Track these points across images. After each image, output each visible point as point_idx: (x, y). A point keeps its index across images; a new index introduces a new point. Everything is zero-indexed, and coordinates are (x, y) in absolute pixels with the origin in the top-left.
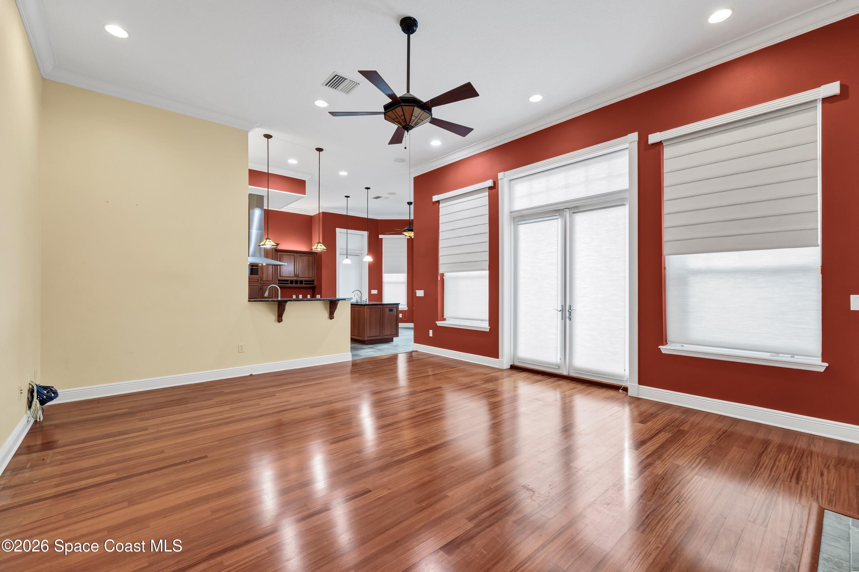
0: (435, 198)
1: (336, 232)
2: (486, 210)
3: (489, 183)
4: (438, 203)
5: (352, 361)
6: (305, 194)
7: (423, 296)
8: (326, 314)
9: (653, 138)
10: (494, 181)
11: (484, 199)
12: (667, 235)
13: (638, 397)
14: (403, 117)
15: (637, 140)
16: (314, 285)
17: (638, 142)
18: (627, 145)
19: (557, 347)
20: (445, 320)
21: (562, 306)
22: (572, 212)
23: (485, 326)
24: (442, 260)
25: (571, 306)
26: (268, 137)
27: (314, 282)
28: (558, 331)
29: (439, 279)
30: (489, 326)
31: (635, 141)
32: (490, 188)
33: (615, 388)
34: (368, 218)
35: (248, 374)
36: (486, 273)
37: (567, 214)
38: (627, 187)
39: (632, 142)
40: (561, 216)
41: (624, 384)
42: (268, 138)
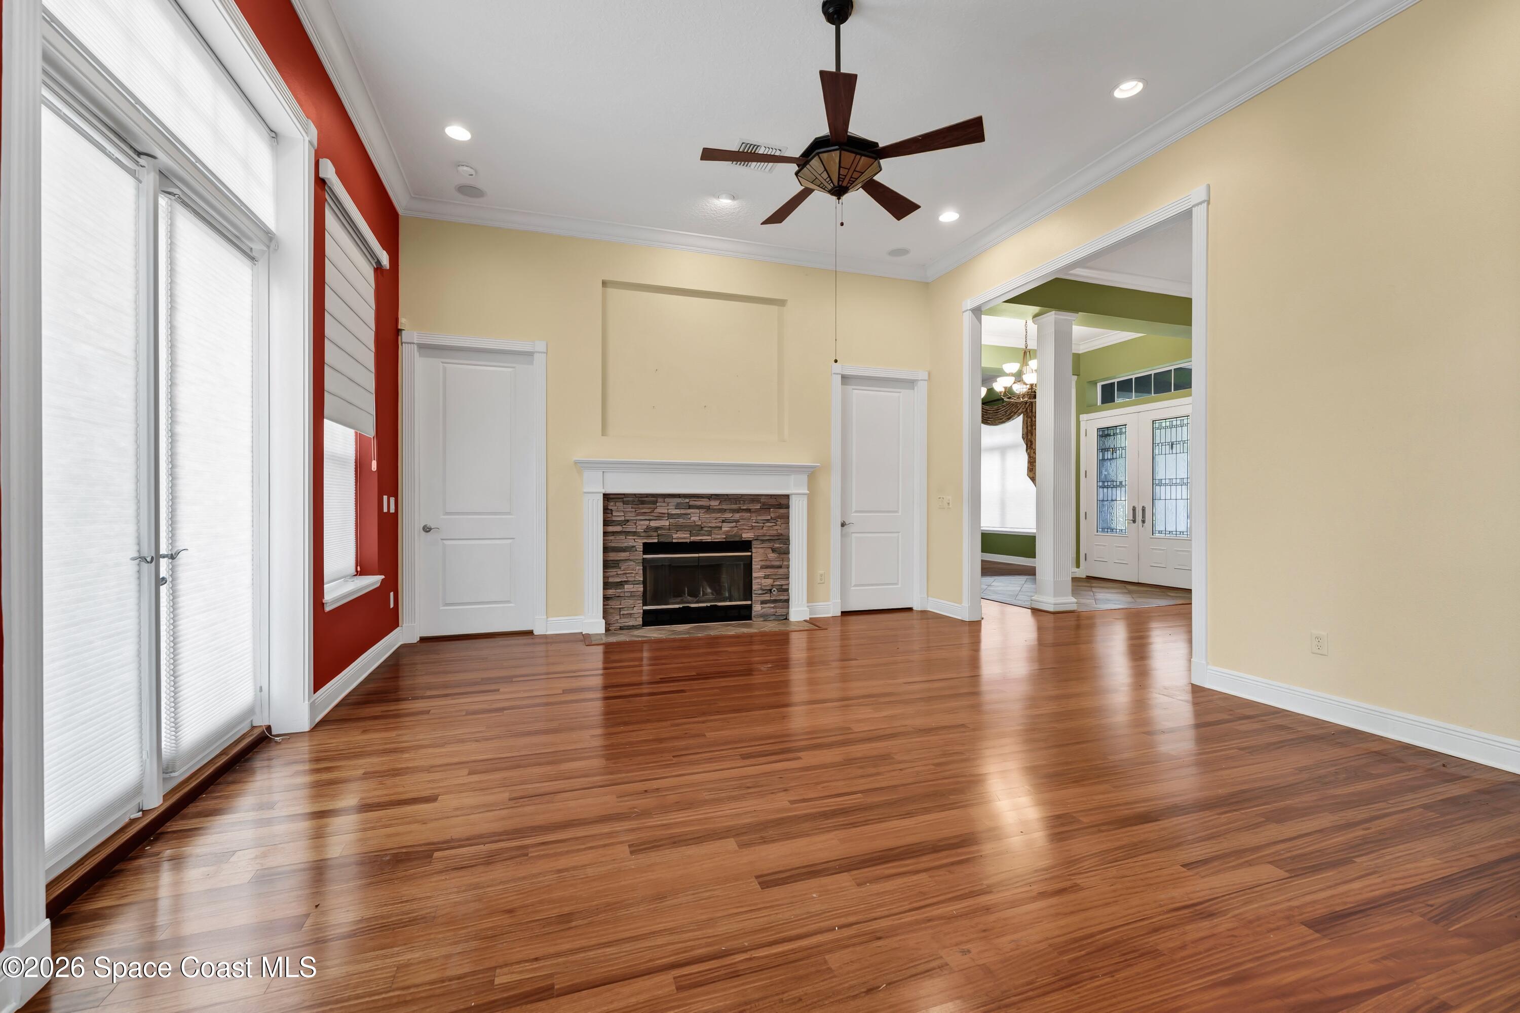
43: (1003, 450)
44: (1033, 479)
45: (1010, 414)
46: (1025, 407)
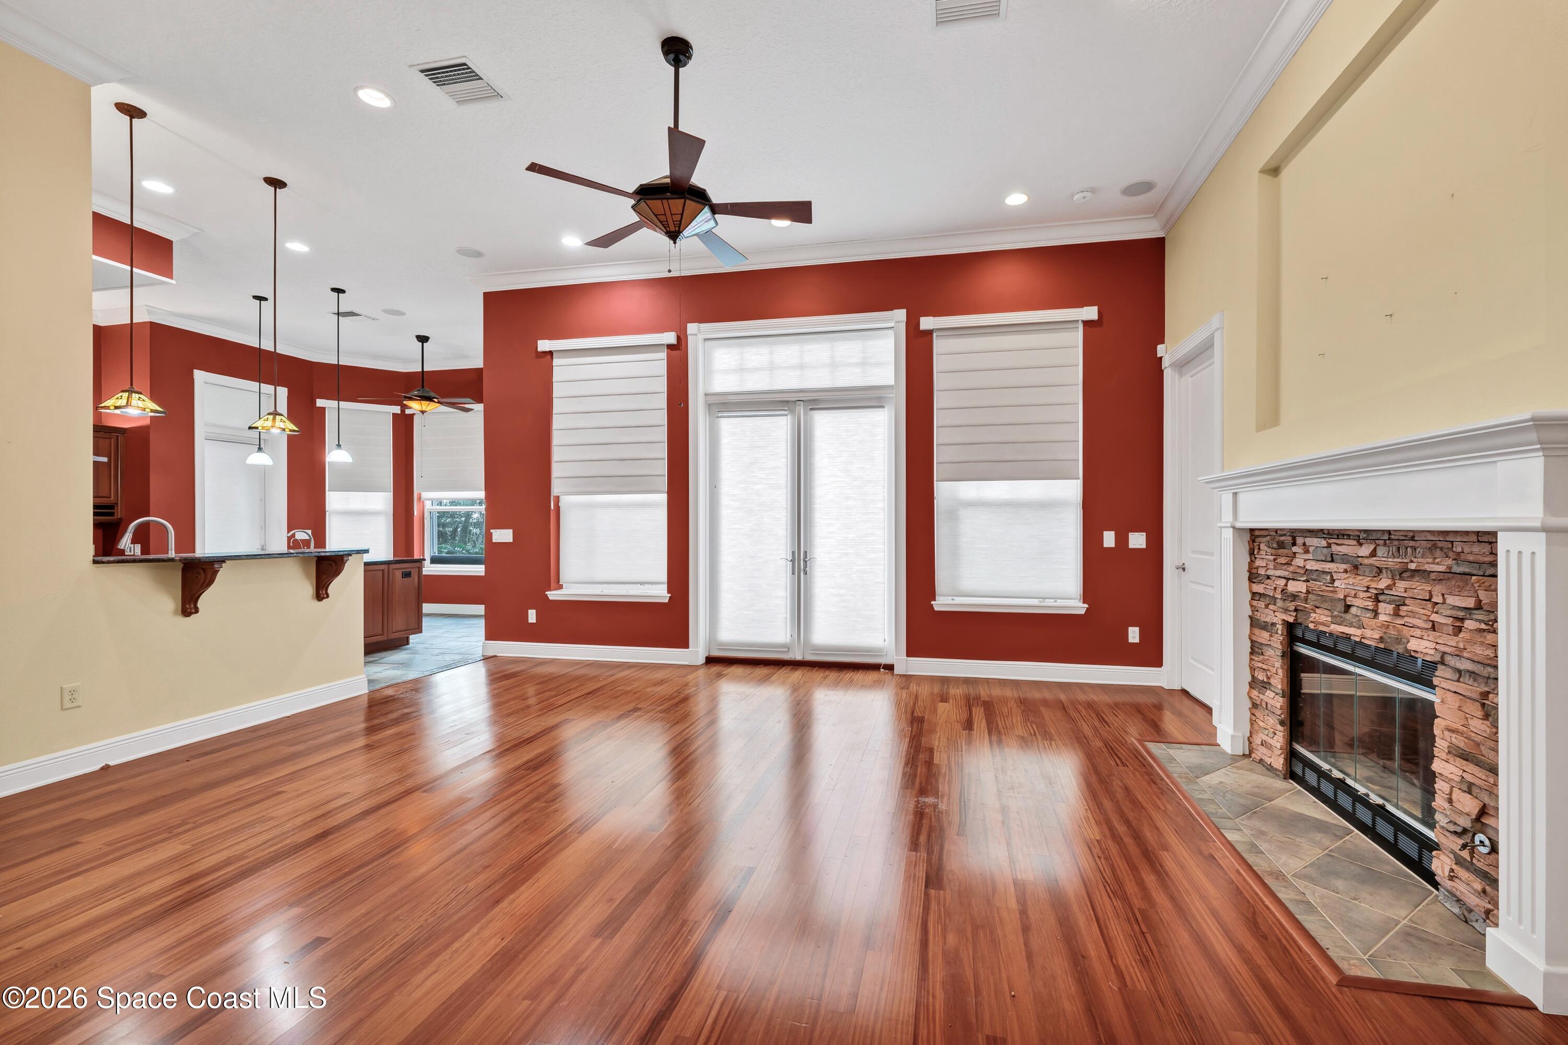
0: (544, 345)
1: (193, 380)
2: (661, 385)
3: (670, 338)
4: (549, 356)
5: (369, 696)
6: (170, 276)
7: (512, 541)
8: (307, 588)
9: (926, 323)
10: (677, 336)
11: (659, 364)
12: (939, 455)
13: (907, 674)
14: (678, 218)
15: (905, 320)
16: (115, 517)
17: (906, 323)
18: (891, 324)
19: (786, 618)
20: (561, 587)
21: (793, 552)
22: (810, 407)
23: (660, 593)
24: (557, 471)
25: (806, 552)
26: (132, 112)
27: (114, 509)
28: (788, 593)
29: (552, 507)
30: (668, 593)
31: (903, 322)
32: (670, 347)
33: (875, 667)
34: (340, 363)
35: (97, 767)
36: (663, 498)
37: (801, 409)
38: (891, 382)
39: (898, 322)
40: (792, 412)
41: (884, 661)
42: (132, 117)
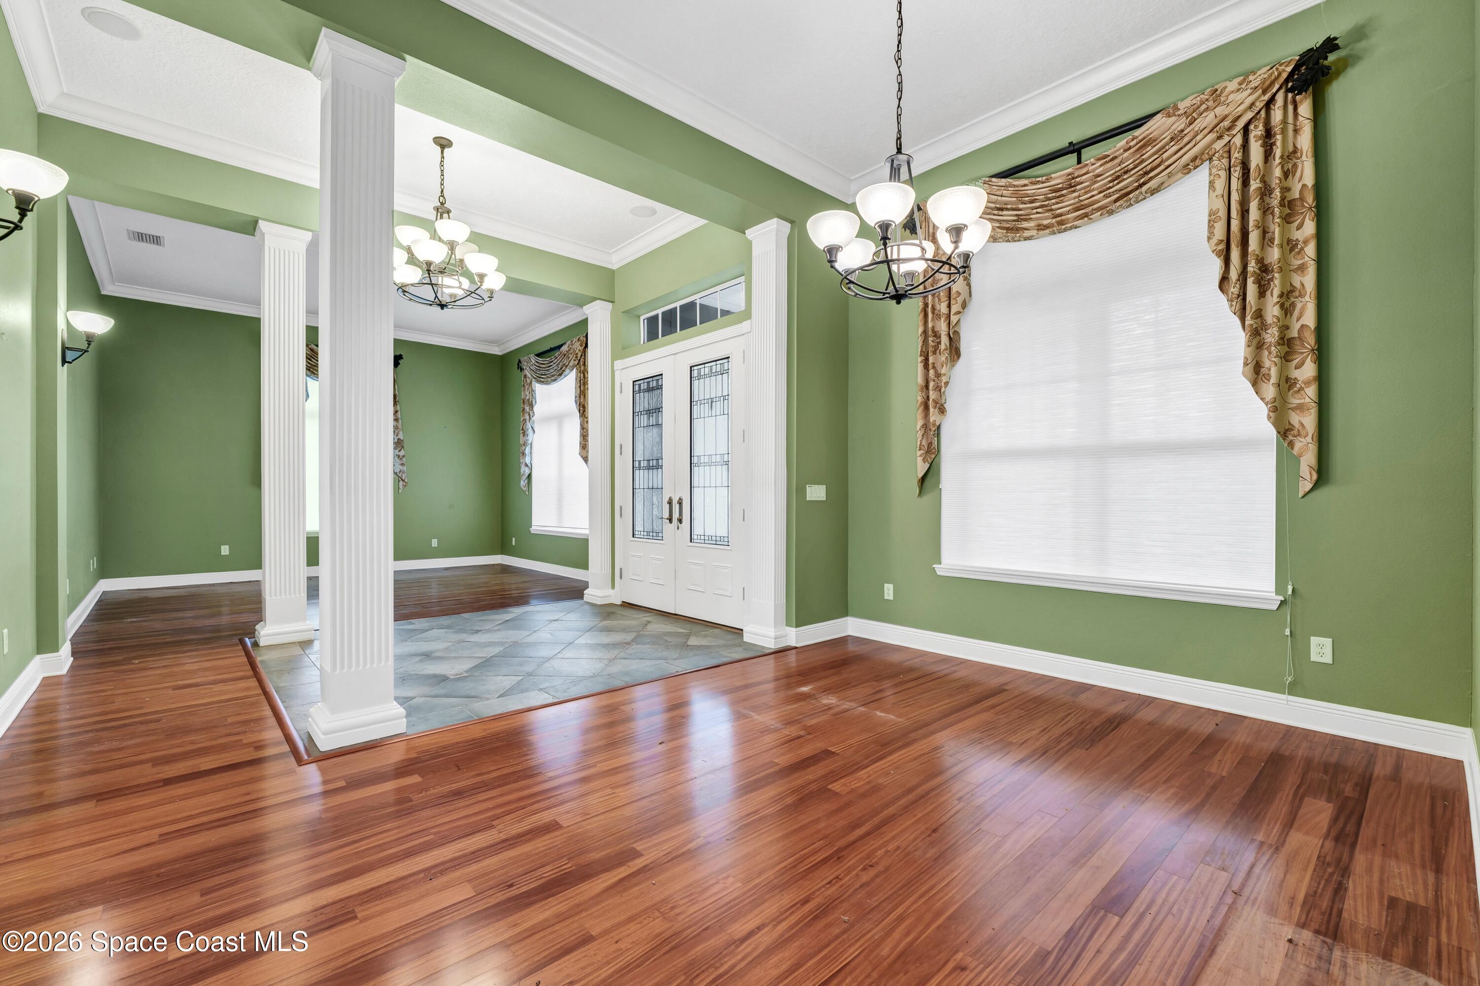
43: (559, 419)
44: (586, 459)
45: (562, 368)
46: (577, 357)
